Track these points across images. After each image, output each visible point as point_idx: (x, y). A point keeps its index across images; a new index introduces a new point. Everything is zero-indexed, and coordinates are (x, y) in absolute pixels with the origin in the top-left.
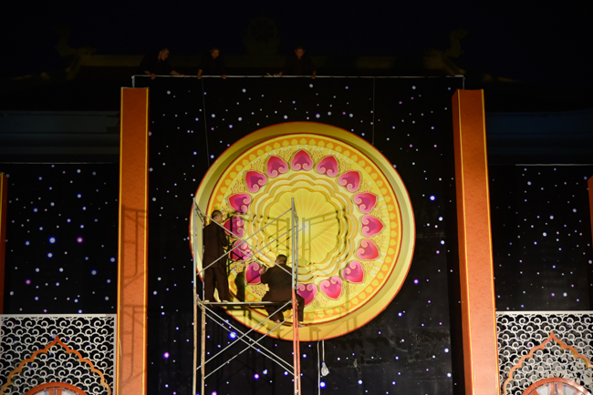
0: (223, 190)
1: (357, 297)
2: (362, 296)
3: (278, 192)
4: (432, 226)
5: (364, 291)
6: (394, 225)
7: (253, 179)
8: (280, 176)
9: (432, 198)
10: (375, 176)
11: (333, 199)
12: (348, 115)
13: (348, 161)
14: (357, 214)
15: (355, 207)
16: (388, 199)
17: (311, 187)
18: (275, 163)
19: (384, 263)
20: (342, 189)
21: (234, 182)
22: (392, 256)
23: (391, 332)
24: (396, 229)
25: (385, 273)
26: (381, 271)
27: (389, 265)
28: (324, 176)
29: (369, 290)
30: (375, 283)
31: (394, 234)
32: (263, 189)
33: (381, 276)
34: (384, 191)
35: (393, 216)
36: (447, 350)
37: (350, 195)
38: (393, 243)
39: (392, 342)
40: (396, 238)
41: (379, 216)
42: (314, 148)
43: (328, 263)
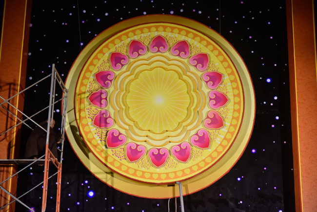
0: (91, 68)
1: (204, 160)
2: (209, 160)
3: (138, 70)
4: (268, 104)
5: (210, 156)
6: (237, 100)
7: (117, 59)
8: (141, 57)
9: (269, 80)
10: (221, 58)
11: (185, 77)
12: (197, 12)
13: (199, 45)
14: (206, 89)
15: (204, 84)
16: (232, 77)
17: (166, 66)
18: (136, 47)
19: (228, 132)
20: (192, 69)
21: (101, 62)
22: (235, 126)
23: (231, 194)
24: (239, 103)
25: (228, 140)
26: (225, 138)
27: (232, 134)
28: (177, 58)
29: (215, 155)
30: (220, 149)
31: (237, 107)
32: (125, 68)
33: (225, 143)
34: (229, 71)
35: (236, 92)
37: (200, 74)
38: (236, 114)
39: (231, 204)
41: (224, 92)
42: (170, 34)
43: (179, 131)
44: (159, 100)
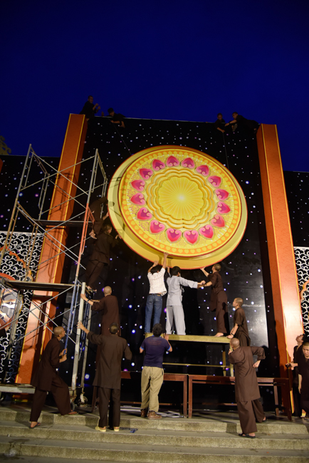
0: (137, 165)
1: (206, 247)
2: (210, 247)
3: (170, 175)
5: (211, 245)
6: (237, 212)
7: (157, 164)
8: (174, 167)
10: (230, 183)
11: (202, 188)
13: (215, 171)
14: (216, 200)
15: (215, 196)
16: (235, 197)
17: (191, 178)
18: (172, 160)
19: (227, 232)
20: (209, 184)
21: (146, 163)
22: (233, 229)
24: (238, 215)
25: (226, 238)
26: (224, 236)
27: (230, 234)
28: (200, 175)
29: (215, 245)
30: (219, 242)
31: (236, 217)
32: (162, 171)
33: (223, 239)
34: (234, 193)
35: (237, 207)
36: (259, 271)
37: (213, 189)
38: (234, 222)
39: (224, 263)
40: (237, 220)
41: (229, 205)
42: (197, 160)
43: (193, 222)
44: (182, 198)
